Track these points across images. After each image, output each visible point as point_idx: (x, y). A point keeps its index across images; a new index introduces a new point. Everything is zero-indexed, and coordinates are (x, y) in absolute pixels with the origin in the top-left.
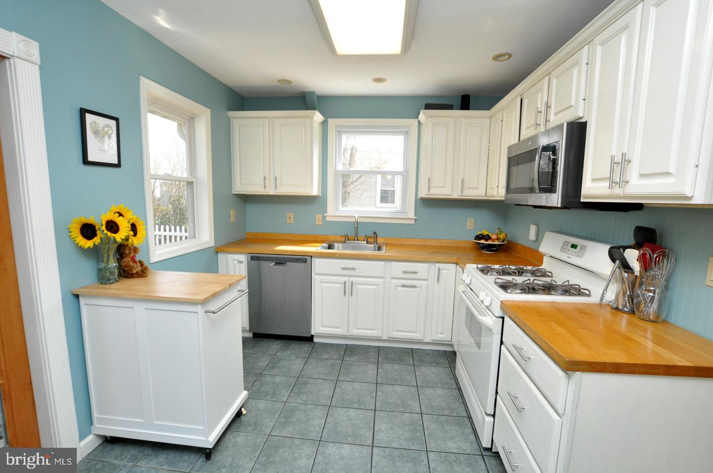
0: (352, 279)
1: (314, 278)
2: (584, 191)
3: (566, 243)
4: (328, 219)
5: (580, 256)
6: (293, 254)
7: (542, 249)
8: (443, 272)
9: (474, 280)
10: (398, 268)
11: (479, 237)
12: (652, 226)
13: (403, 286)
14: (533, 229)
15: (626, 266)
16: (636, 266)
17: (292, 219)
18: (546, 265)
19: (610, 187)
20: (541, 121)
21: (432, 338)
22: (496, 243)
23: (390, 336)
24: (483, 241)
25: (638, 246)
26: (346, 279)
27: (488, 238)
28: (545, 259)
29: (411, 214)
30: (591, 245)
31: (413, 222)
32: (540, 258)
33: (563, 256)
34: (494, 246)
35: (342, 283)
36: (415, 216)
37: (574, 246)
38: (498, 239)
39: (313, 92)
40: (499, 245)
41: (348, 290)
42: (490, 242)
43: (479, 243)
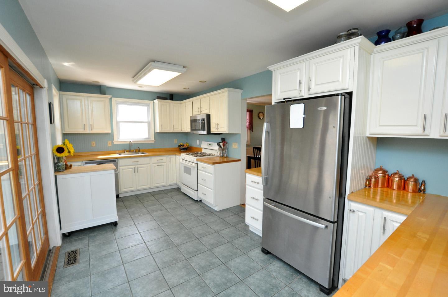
0: (137, 166)
1: (119, 168)
2: (211, 130)
3: (208, 144)
4: (114, 143)
5: (212, 146)
6: (107, 159)
7: (202, 146)
8: (171, 159)
9: (185, 157)
10: (155, 159)
11: (180, 146)
12: (224, 138)
13: (158, 165)
14: (198, 141)
15: (220, 147)
16: (222, 146)
17: (94, 144)
18: (203, 151)
19: (216, 130)
20: (199, 111)
21: (170, 184)
22: (186, 147)
23: (154, 186)
24: (182, 147)
25: (222, 142)
26: (134, 166)
27: (183, 146)
28: (203, 149)
29: (153, 139)
30: (214, 143)
31: (154, 142)
32: (201, 149)
33: (208, 147)
34: (186, 148)
35: (132, 168)
36: (155, 139)
37: (210, 144)
38: (187, 146)
39: (106, 86)
40: (187, 148)
41: (136, 170)
42: (184, 147)
43: (180, 148)
